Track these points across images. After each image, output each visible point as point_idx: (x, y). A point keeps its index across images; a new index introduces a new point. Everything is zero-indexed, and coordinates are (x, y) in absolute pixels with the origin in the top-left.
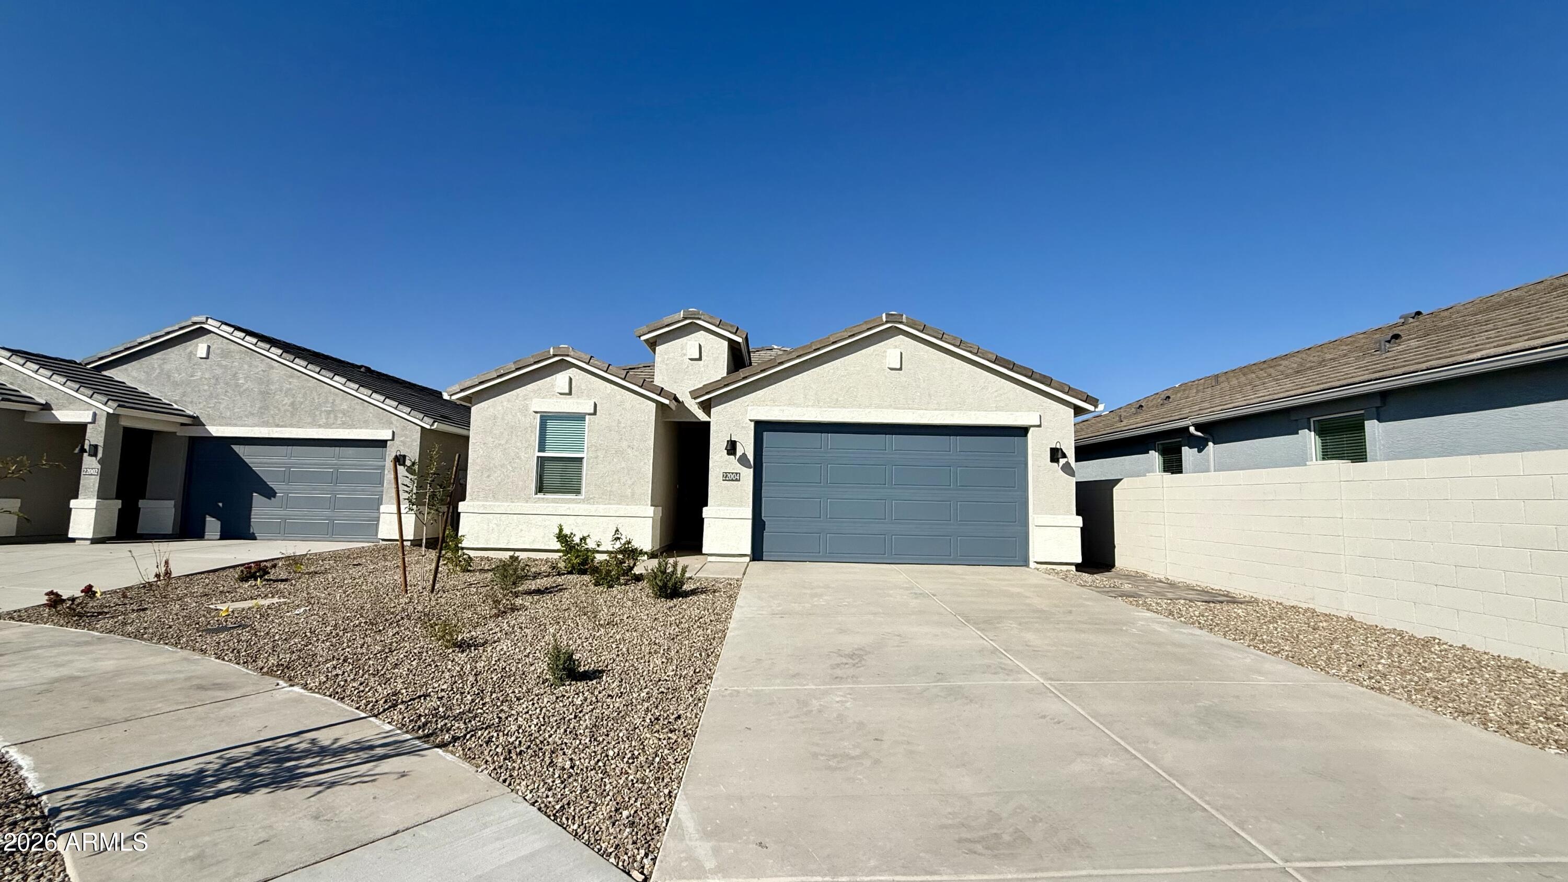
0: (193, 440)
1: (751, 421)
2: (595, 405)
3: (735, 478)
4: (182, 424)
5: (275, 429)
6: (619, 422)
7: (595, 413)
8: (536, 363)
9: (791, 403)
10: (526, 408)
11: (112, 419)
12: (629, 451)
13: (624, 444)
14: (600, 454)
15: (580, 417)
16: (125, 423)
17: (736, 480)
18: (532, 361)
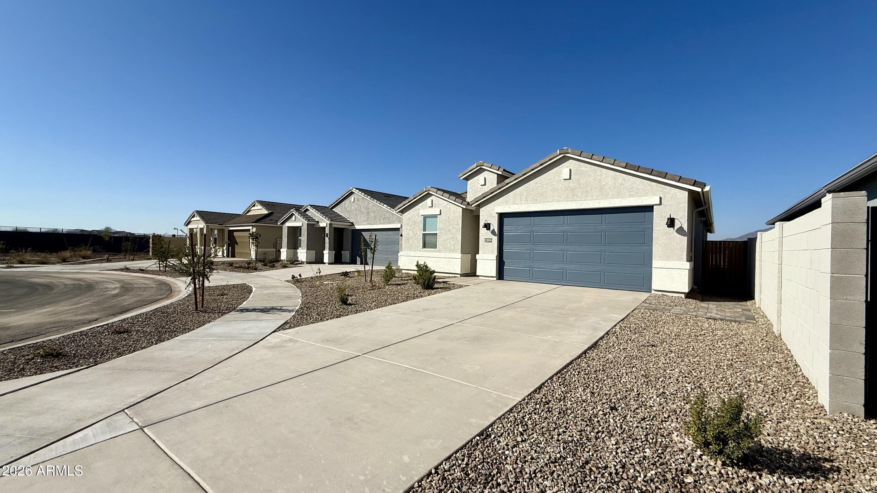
0: (352, 230)
1: (496, 213)
2: (441, 211)
3: (490, 241)
4: (350, 225)
5: (371, 226)
6: (449, 218)
7: (440, 214)
8: (420, 195)
9: (514, 203)
10: (418, 215)
11: (330, 225)
12: (453, 230)
13: (451, 227)
14: (443, 231)
15: (435, 216)
16: (334, 226)
17: (490, 242)
18: (419, 194)
